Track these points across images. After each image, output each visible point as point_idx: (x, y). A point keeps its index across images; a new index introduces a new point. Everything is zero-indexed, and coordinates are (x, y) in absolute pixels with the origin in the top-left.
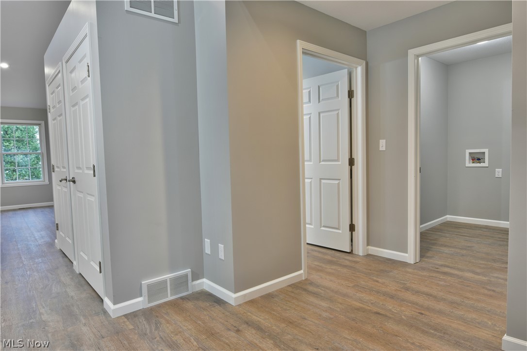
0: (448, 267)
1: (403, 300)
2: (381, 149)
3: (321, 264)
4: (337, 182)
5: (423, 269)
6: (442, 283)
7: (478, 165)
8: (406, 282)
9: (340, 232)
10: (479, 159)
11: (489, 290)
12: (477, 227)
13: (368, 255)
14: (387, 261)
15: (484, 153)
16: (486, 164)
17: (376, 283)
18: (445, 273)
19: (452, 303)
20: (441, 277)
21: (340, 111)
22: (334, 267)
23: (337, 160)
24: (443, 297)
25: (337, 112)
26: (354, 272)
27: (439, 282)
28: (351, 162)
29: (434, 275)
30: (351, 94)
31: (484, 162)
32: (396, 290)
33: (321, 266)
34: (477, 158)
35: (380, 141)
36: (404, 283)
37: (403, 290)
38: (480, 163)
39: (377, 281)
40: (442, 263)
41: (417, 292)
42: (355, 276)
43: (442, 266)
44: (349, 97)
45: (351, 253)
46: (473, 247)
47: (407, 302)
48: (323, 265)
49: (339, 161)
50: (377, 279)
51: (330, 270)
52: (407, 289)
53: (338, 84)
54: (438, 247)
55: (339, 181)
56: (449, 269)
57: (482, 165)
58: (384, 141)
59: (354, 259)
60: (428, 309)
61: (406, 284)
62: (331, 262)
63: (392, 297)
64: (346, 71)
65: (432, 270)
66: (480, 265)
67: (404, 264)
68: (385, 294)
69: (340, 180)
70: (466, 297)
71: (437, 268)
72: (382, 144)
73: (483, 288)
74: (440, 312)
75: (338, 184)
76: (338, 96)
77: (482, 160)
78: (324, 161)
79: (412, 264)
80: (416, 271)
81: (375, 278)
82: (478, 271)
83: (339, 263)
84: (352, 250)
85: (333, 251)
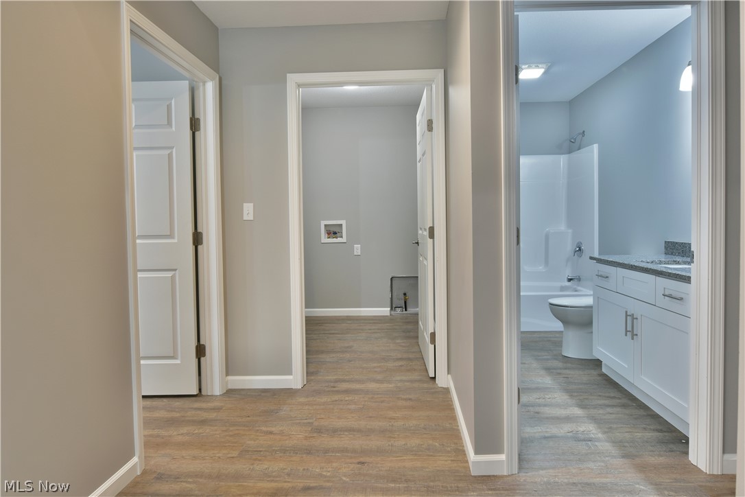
0: (344, 381)
1: (326, 451)
2: (245, 218)
3: (156, 432)
4: (169, 274)
5: (318, 393)
6: (353, 407)
7: (334, 240)
8: (311, 421)
9: (178, 362)
10: (335, 233)
11: (406, 400)
12: (339, 320)
13: (230, 393)
14: (263, 394)
15: (341, 226)
16: (344, 240)
17: (272, 436)
18: (347, 392)
19: (383, 432)
20: (347, 399)
21: (174, 150)
22: (185, 430)
23: (171, 236)
24: (368, 427)
25: (169, 151)
26: (224, 428)
27: (350, 407)
28: (197, 239)
29: (336, 397)
30: (195, 125)
31: (342, 237)
32: (306, 438)
33: (158, 436)
34: (333, 232)
35: (245, 204)
36: (309, 423)
37: (315, 435)
38: (337, 238)
39: (271, 433)
40: (335, 377)
41: (335, 432)
42: (231, 436)
43: (336, 381)
44: (191, 129)
45: (200, 394)
46: (351, 347)
47: (333, 452)
48: (163, 433)
49: (173, 238)
50: (269, 429)
51: (180, 437)
52: (319, 431)
53: (171, 104)
54: (315, 356)
55: (174, 272)
56: (347, 383)
57: (339, 240)
58: (251, 205)
59: (210, 405)
60: (364, 452)
61: (312, 423)
62: (172, 422)
63: (309, 451)
64: (185, 84)
65: (329, 391)
66: (376, 369)
67: (289, 393)
68: (296, 450)
69: (175, 270)
70: (391, 418)
71: (334, 387)
72: (248, 211)
73: (398, 398)
74: (380, 452)
75: (173, 278)
76: (169, 123)
77: (338, 235)
78: (141, 237)
79: (299, 390)
80: (311, 399)
81: (264, 429)
82: (379, 377)
83: (187, 419)
84: (200, 390)
85: (165, 400)
